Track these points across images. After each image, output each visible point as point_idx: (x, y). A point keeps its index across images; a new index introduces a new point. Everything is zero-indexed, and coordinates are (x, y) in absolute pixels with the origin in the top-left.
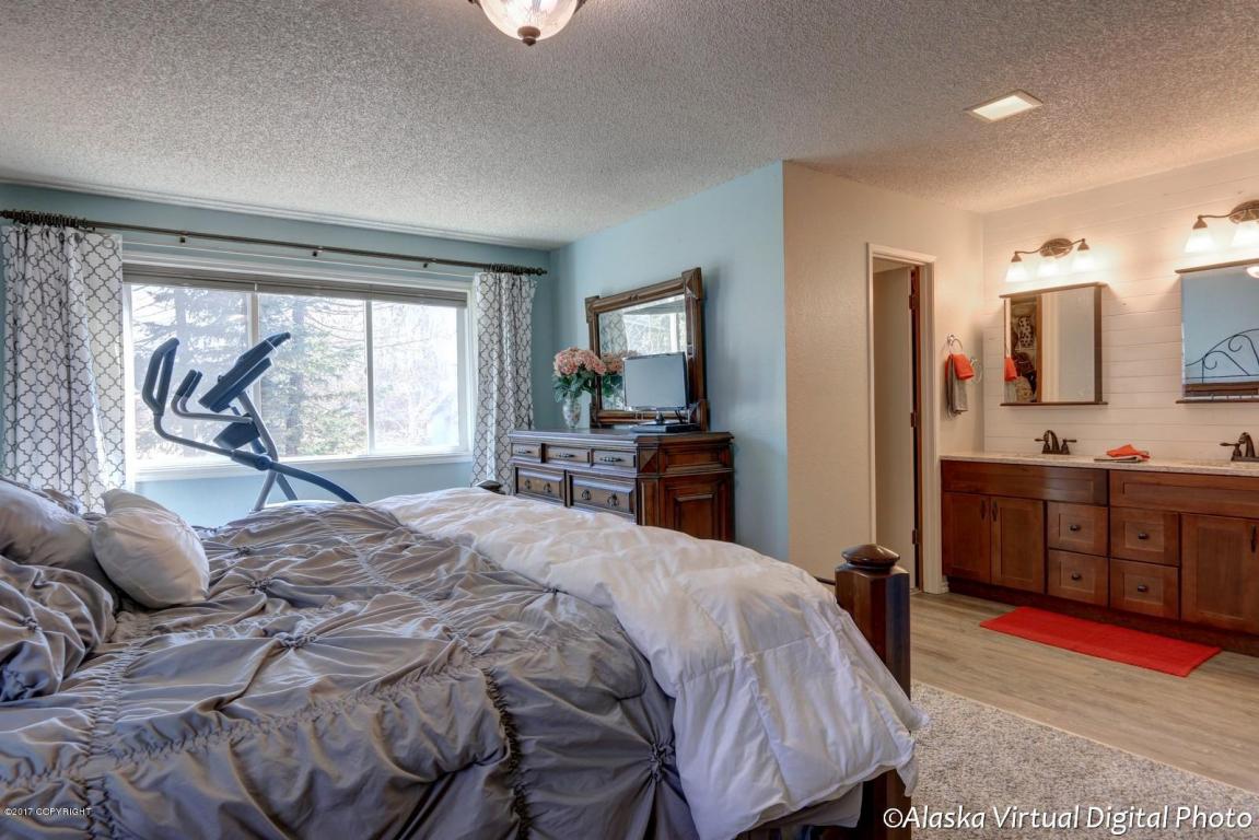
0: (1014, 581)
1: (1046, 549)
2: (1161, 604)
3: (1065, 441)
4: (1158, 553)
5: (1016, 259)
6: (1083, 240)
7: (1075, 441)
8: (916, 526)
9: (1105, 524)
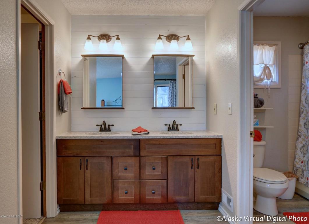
0: (97, 200)
1: (113, 180)
2: (160, 197)
3: (109, 125)
4: (159, 175)
5: (89, 38)
6: (118, 36)
7: (114, 125)
8: (42, 179)
9: (138, 165)
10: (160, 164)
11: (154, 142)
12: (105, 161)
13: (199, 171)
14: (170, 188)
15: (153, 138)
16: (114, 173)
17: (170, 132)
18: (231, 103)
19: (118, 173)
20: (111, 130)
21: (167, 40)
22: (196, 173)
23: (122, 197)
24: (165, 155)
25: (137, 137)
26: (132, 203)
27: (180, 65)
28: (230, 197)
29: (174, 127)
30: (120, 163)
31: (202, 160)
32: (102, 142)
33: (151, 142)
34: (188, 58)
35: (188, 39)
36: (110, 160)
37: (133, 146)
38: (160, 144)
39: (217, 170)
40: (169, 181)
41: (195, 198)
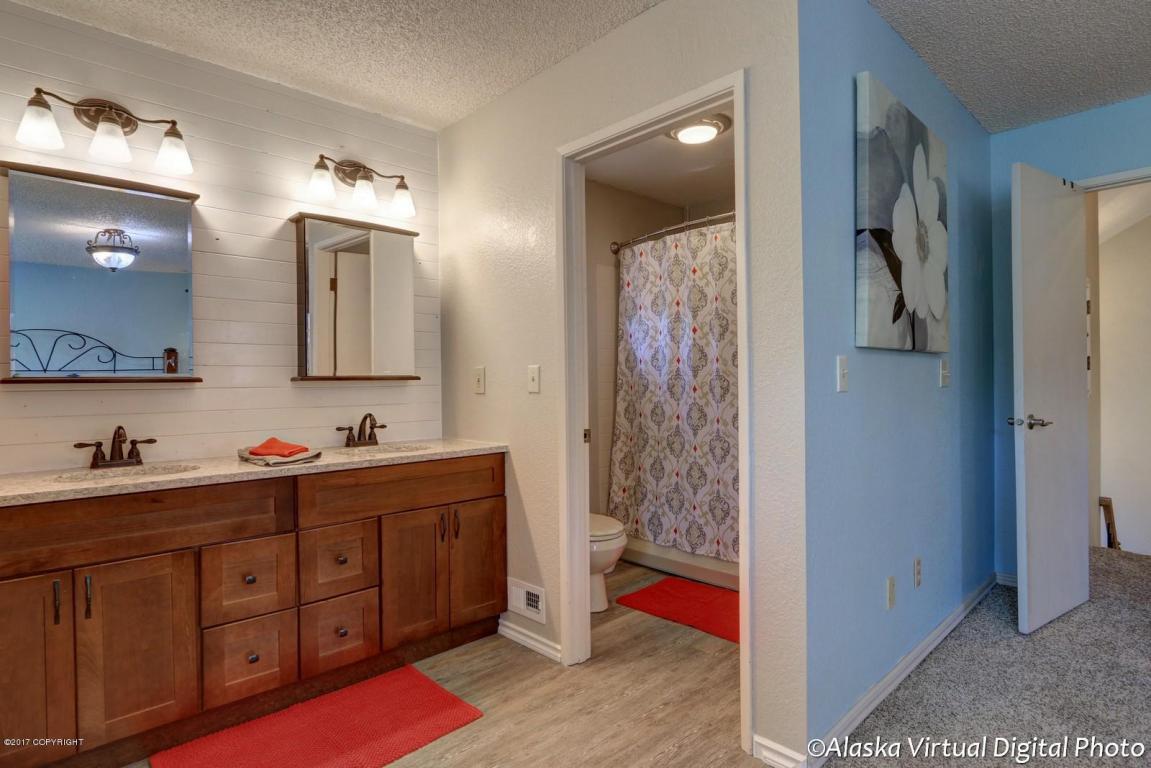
10: (359, 544)
11: (343, 481)
12: (168, 570)
13: (458, 543)
14: (387, 608)
15: (341, 468)
16: (205, 604)
17: (356, 450)
18: (536, 366)
19: (221, 602)
20: (143, 461)
21: (337, 175)
22: (453, 551)
23: (236, 678)
24: (371, 514)
25: (288, 470)
26: (272, 687)
27: (324, 249)
28: (535, 589)
29: (362, 435)
30: (226, 565)
31: (465, 513)
32: (154, 501)
33: (333, 481)
34: (365, 232)
35: (402, 186)
36: (189, 561)
37: (272, 502)
38: (357, 485)
39: (497, 533)
40: (384, 589)
41: (453, 619)
